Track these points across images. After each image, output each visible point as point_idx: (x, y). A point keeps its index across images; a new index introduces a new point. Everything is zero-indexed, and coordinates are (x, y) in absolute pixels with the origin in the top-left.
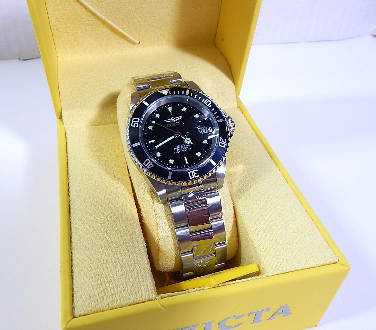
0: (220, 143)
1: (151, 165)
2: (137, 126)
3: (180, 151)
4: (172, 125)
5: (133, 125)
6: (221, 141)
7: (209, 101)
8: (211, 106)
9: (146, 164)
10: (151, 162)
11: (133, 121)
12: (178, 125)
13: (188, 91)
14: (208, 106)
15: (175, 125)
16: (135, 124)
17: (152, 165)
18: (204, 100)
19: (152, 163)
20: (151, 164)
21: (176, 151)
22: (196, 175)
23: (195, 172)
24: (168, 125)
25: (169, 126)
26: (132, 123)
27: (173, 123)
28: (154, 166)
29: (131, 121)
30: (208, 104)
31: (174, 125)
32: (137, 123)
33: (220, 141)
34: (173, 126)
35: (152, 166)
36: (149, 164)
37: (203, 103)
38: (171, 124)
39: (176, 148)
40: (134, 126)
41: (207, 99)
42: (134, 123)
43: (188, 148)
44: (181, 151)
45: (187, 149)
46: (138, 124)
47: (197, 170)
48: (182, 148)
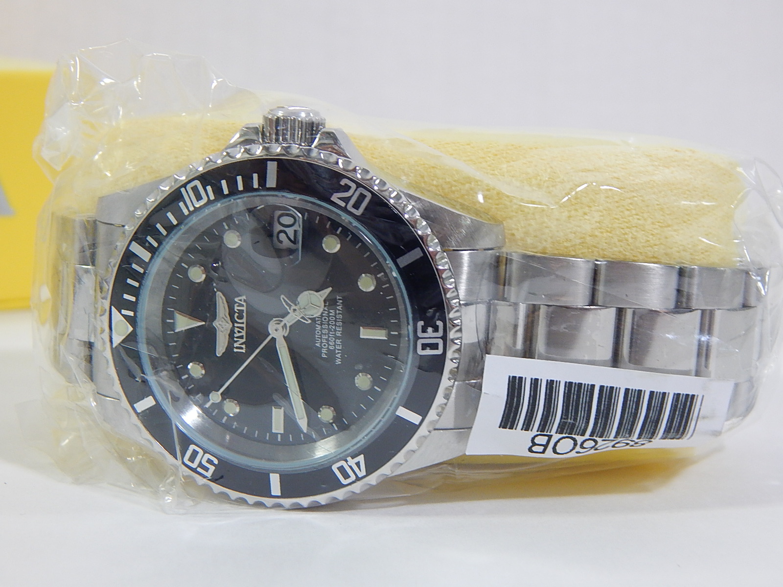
0: (350, 207)
1: (358, 464)
2: (216, 462)
3: (338, 342)
4: (241, 337)
5: (207, 469)
6: (346, 200)
7: (189, 187)
8: (209, 188)
9: (346, 476)
10: (346, 461)
11: (194, 465)
12: (245, 314)
13: (136, 248)
14: (209, 202)
15: (244, 326)
16: (204, 463)
17: (356, 460)
18: (181, 204)
19: (349, 459)
20: (352, 462)
21: (331, 353)
22: (436, 329)
23: (424, 330)
24: (237, 348)
25: (242, 348)
26: (199, 470)
27: (236, 330)
28: (362, 456)
29: (194, 470)
30: (199, 198)
31: (242, 328)
32: (203, 458)
33: (343, 204)
34: (244, 333)
35: (359, 462)
36: (351, 467)
37: (191, 213)
38: (237, 338)
39: (324, 351)
40: (212, 468)
41: (183, 190)
42: (201, 465)
43: (335, 310)
44: (336, 338)
45: (336, 314)
46: (207, 456)
47: (421, 323)
48: (329, 330)
